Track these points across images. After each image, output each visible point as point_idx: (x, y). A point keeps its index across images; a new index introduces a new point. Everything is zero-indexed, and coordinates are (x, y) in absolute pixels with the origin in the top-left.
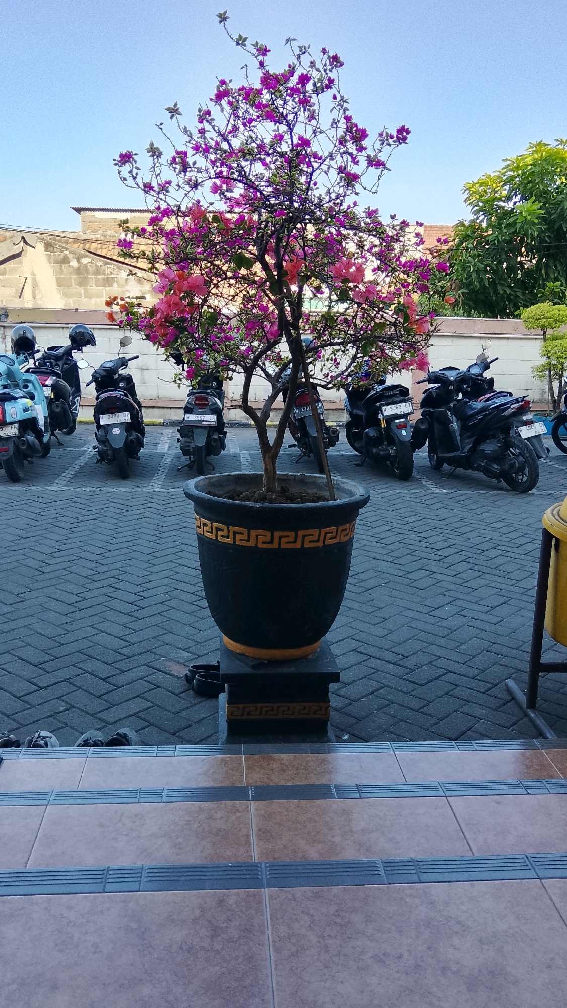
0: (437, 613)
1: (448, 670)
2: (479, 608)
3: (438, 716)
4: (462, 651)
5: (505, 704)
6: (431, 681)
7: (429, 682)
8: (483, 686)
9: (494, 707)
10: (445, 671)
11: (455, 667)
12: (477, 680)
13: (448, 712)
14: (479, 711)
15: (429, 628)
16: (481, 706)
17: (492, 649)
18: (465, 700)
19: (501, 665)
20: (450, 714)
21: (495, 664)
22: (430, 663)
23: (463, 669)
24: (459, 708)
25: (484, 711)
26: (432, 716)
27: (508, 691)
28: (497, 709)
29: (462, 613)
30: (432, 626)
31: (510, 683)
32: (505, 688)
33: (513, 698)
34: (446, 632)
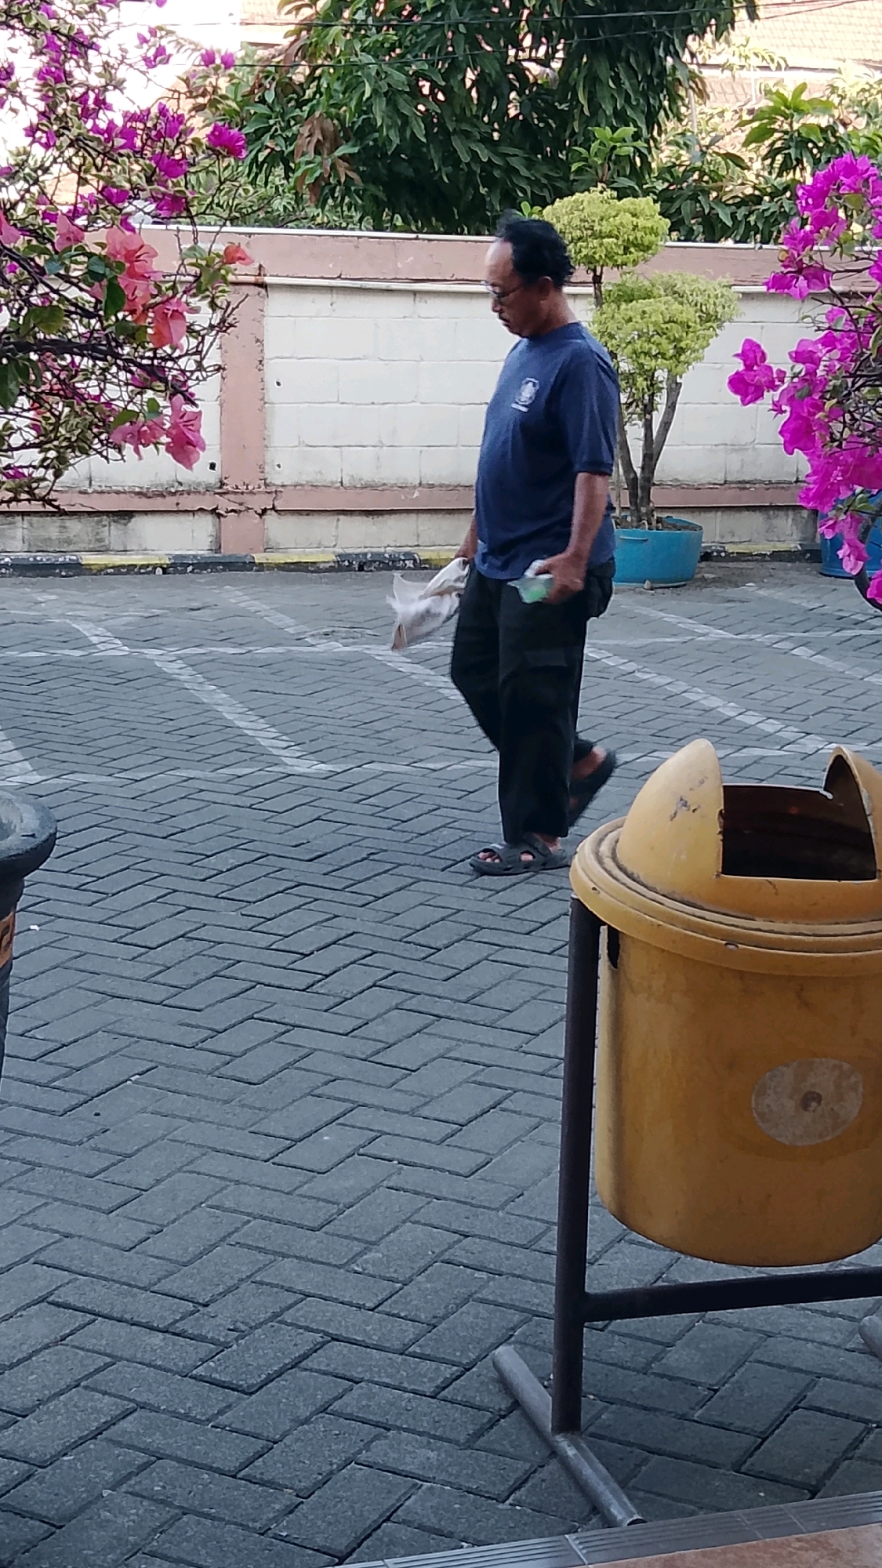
0: (300, 1155)
1: (326, 1334)
2: (422, 1128)
3: (298, 1485)
4: (371, 1270)
5: (493, 1424)
6: (279, 1373)
7: (270, 1379)
8: (431, 1375)
9: (462, 1439)
10: (318, 1337)
11: (350, 1323)
12: (414, 1355)
13: (326, 1468)
14: (418, 1456)
15: (273, 1204)
16: (424, 1439)
17: (458, 1254)
18: (376, 1425)
19: (482, 1301)
20: (331, 1473)
21: (466, 1301)
22: (275, 1316)
23: (372, 1327)
24: (360, 1452)
25: (432, 1454)
26: (279, 1487)
27: (505, 1384)
28: (469, 1445)
29: (371, 1149)
30: (284, 1197)
31: (506, 1355)
32: (494, 1374)
33: (517, 1404)
34: (326, 1211)
